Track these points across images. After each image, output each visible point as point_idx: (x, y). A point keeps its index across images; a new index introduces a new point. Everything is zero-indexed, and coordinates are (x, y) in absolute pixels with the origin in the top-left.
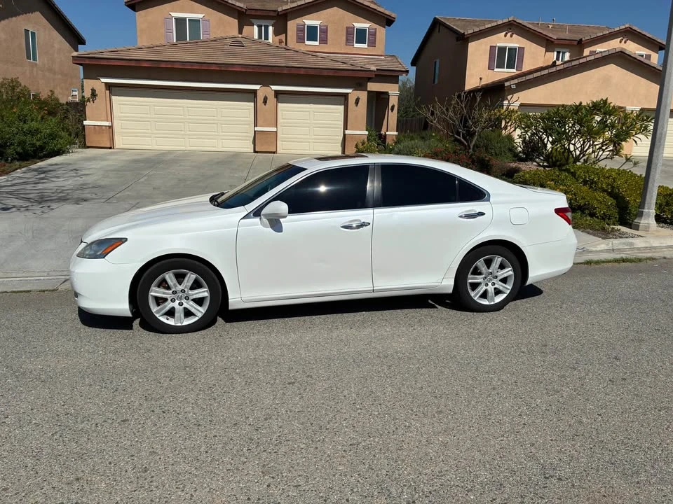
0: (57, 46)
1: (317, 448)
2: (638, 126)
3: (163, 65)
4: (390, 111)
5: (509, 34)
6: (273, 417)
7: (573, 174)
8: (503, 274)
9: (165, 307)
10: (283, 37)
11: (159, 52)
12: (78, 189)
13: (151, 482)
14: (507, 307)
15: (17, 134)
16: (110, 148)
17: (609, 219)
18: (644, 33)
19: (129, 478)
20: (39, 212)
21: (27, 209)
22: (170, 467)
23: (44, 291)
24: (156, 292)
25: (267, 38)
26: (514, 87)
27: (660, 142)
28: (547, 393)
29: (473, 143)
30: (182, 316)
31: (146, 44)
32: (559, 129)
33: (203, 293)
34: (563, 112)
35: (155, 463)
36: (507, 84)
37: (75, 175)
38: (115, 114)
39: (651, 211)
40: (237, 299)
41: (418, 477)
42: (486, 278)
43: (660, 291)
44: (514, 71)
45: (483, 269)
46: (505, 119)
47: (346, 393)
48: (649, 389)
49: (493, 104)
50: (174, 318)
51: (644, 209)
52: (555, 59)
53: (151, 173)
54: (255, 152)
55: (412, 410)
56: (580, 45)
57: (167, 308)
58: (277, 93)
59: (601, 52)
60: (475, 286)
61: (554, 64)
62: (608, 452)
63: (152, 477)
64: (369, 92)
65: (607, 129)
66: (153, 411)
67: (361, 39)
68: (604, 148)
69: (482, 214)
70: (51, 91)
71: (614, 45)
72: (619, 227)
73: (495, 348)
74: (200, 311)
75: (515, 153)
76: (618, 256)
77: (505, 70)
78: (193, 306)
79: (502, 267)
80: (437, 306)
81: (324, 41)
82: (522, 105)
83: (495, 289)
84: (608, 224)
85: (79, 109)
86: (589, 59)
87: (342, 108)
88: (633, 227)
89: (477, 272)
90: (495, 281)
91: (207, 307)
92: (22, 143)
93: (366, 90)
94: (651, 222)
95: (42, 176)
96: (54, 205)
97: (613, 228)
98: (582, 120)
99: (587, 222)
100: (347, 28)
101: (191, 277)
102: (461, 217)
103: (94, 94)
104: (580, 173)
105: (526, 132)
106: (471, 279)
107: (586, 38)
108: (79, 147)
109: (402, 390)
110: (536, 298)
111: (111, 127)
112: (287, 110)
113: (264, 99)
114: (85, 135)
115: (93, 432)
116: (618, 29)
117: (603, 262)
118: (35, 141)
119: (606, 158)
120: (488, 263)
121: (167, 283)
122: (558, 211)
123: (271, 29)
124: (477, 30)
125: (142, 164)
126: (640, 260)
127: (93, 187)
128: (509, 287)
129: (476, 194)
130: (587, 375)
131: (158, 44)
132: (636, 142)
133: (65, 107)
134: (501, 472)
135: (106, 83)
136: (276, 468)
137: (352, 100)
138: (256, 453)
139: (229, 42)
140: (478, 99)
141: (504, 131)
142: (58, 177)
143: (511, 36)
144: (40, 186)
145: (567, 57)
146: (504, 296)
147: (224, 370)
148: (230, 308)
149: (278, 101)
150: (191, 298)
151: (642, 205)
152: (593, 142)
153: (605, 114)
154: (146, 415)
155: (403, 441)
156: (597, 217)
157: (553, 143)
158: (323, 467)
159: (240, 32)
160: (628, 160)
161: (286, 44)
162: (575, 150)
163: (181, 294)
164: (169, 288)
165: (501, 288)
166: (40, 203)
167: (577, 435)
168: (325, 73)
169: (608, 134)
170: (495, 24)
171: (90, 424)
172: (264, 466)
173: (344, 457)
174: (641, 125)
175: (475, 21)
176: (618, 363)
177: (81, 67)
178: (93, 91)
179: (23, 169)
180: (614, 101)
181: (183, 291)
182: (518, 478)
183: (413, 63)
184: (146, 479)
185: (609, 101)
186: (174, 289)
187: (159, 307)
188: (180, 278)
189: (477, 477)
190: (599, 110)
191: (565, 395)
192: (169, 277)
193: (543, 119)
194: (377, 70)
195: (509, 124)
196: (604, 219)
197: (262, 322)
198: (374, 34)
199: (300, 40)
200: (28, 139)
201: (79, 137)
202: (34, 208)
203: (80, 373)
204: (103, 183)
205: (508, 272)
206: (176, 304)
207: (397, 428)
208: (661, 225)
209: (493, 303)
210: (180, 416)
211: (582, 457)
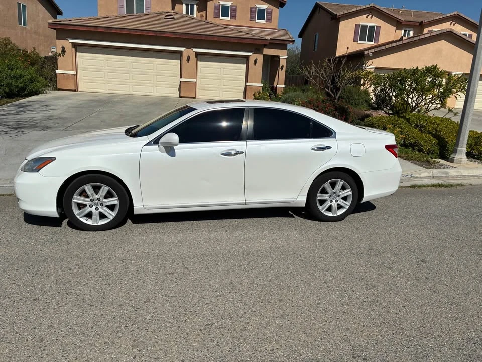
0: (41, 15)
1: (179, 327)
2: (459, 86)
3: (114, 31)
4: (280, 70)
5: (370, 16)
6: (152, 300)
7: (408, 120)
8: (343, 194)
9: (85, 211)
10: (204, 13)
11: (113, 21)
12: (45, 120)
13: (44, 350)
14: (347, 218)
15: (6, 78)
16: (75, 91)
17: (432, 154)
18: (468, 18)
19: (28, 346)
20: (13, 136)
21: (6, 133)
22: (61, 339)
23: (3, 195)
24: (77, 199)
25: (192, 14)
26: (371, 55)
27: (472, 98)
28: (366, 287)
29: (338, 95)
30: (98, 218)
31: (104, 15)
32: (401, 87)
33: (114, 201)
34: (404, 74)
35: (50, 335)
36: (366, 53)
37: (45, 109)
38: (79, 65)
39: (463, 149)
40: (139, 207)
41: (254, 353)
42: (331, 196)
43: (464, 209)
44: (372, 43)
45: (329, 189)
46: (363, 78)
47: (211, 282)
48: (445, 287)
49: (354, 66)
50: (92, 219)
51: (458, 147)
52: (402, 35)
53: (101, 110)
54: (180, 97)
55: (259, 298)
56: (421, 26)
57: (86, 212)
58: (197, 54)
59: (436, 31)
60: (322, 202)
61: (401, 39)
62: (406, 338)
63: (45, 346)
64: (264, 55)
65: (436, 87)
66: (59, 293)
67: (261, 17)
68: (433, 101)
69: (329, 148)
70: (34, 48)
71: (446, 26)
72: (439, 160)
73: (333, 250)
74: (112, 215)
75: (369, 103)
76: (436, 182)
77: (366, 42)
78: (106, 211)
79: (343, 188)
80: (294, 216)
81: (234, 17)
82: (376, 68)
83: (338, 204)
84: (432, 158)
85: (53, 61)
86: (426, 36)
87: (244, 66)
88: (449, 160)
89: (324, 191)
90: (338, 198)
91: (117, 212)
92: (9, 85)
93: (262, 54)
94: (463, 157)
95: (21, 109)
96: (26, 131)
97: (435, 161)
98: (418, 80)
99: (416, 156)
100: (251, 8)
101: (105, 189)
102: (314, 149)
103: (63, 51)
104: (413, 119)
105: (377, 88)
106: (320, 197)
107: (426, 20)
108: (52, 89)
109: (255, 281)
110: (370, 212)
111: (76, 75)
112: (204, 67)
113: (188, 58)
114: (56, 81)
115: (10, 307)
116: (449, 15)
117: (424, 186)
118: (18, 84)
119: (434, 109)
120: (333, 185)
121: (86, 193)
122: (388, 147)
123: (195, 7)
124: (347, 12)
125: (96, 103)
126: (452, 185)
127: (57, 119)
128: (348, 204)
129: (326, 132)
130: (399, 274)
131: (112, 15)
132: (456, 97)
133: (42, 59)
134: (320, 351)
135: (73, 43)
136: (144, 342)
137: (251, 61)
138: (131, 330)
139: (164, 15)
140: (343, 63)
141: (362, 87)
142: (32, 111)
143: (371, 17)
144: (19, 117)
145: (411, 34)
146: (345, 210)
147: (123, 261)
148: (136, 212)
149: (198, 60)
150: (105, 204)
151: (457, 145)
152: (425, 97)
153: (434, 76)
154: (53, 296)
155: (248, 323)
156: (424, 152)
157: (395, 96)
158: (181, 343)
159: (173, 9)
160: (450, 111)
161: (206, 19)
162: (412, 103)
163: (97, 201)
164: (88, 196)
165: (342, 204)
166: (16, 129)
167: (384, 323)
168: (232, 40)
169: (436, 91)
170: (359, 8)
171: (9, 300)
172: (134, 341)
173: (199, 335)
174: (461, 85)
175: (345, 6)
176: (424, 265)
177: (55, 31)
178: (63, 48)
179: (8, 104)
180: (442, 67)
181: (98, 199)
182: (332, 357)
183: (300, 36)
184: (40, 348)
185: (438, 67)
186: (92, 198)
187: (81, 211)
188: (97, 189)
189: (300, 355)
190: (430, 73)
191: (380, 289)
192: (88, 188)
193: (389, 78)
194: (271, 39)
195: (366, 82)
196: (428, 154)
197: (160, 224)
198: (270, 13)
199: (217, 15)
200: (13, 82)
201: (52, 82)
202: (11, 132)
203: (12, 259)
204: (65, 116)
205: (348, 192)
206: (93, 209)
207: (245, 312)
208: (471, 160)
209: (336, 215)
210: (79, 297)
211: (385, 341)
